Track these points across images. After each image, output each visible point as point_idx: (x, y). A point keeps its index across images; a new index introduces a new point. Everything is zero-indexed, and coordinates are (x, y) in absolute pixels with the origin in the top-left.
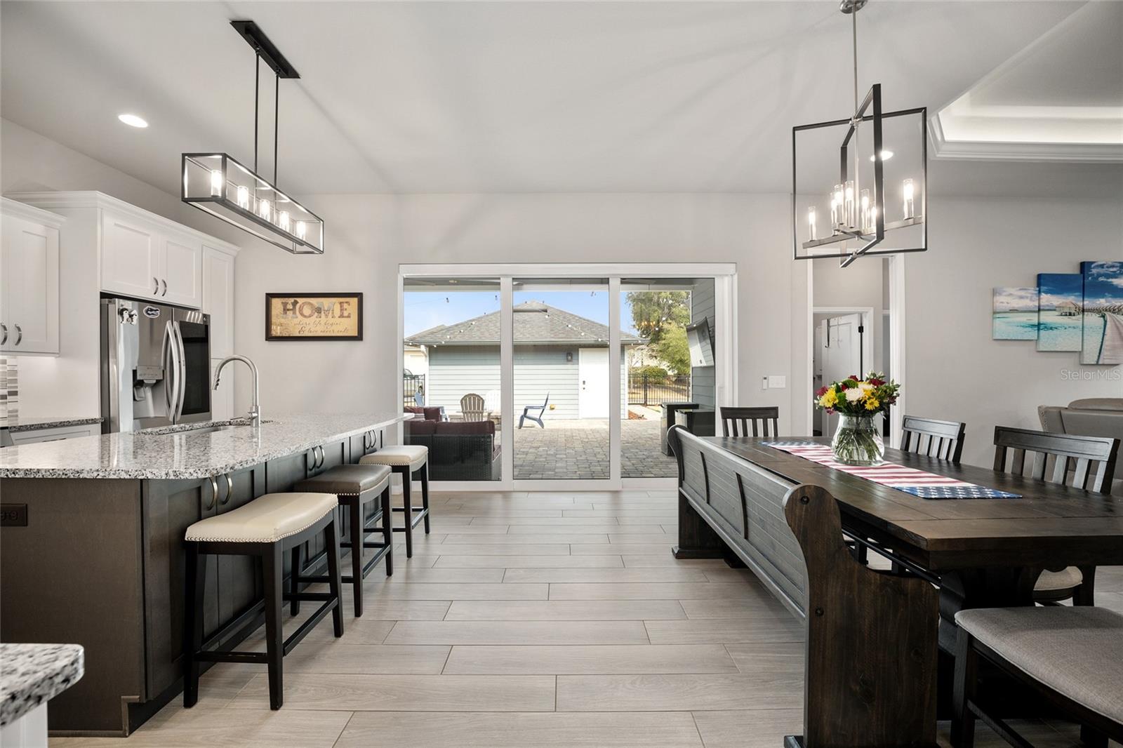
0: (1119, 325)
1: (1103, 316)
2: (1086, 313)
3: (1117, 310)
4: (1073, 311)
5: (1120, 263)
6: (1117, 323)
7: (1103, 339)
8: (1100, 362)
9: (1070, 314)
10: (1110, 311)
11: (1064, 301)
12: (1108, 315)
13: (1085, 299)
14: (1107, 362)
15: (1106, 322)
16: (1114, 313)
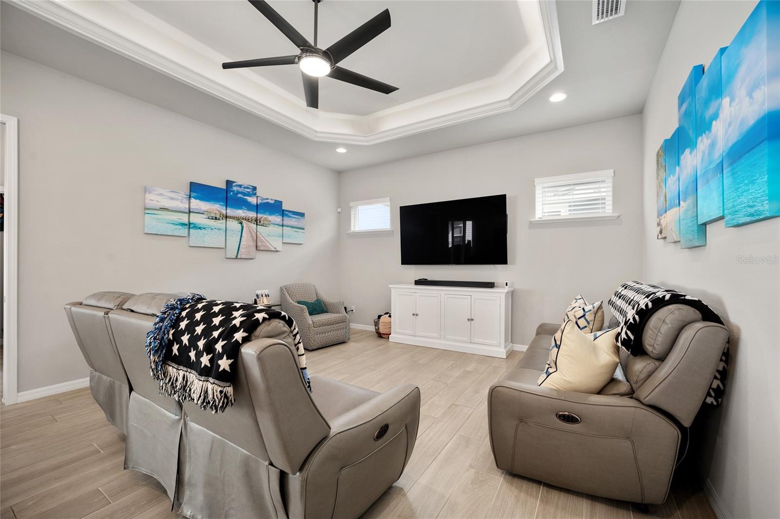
0: (251, 231)
1: (241, 223)
2: (228, 219)
3: (250, 220)
4: (218, 217)
5: (252, 186)
6: (251, 229)
7: (241, 240)
8: (239, 257)
9: (216, 219)
10: (246, 220)
11: (212, 207)
12: (244, 222)
13: (228, 208)
14: (243, 256)
15: (243, 227)
16: (249, 222)
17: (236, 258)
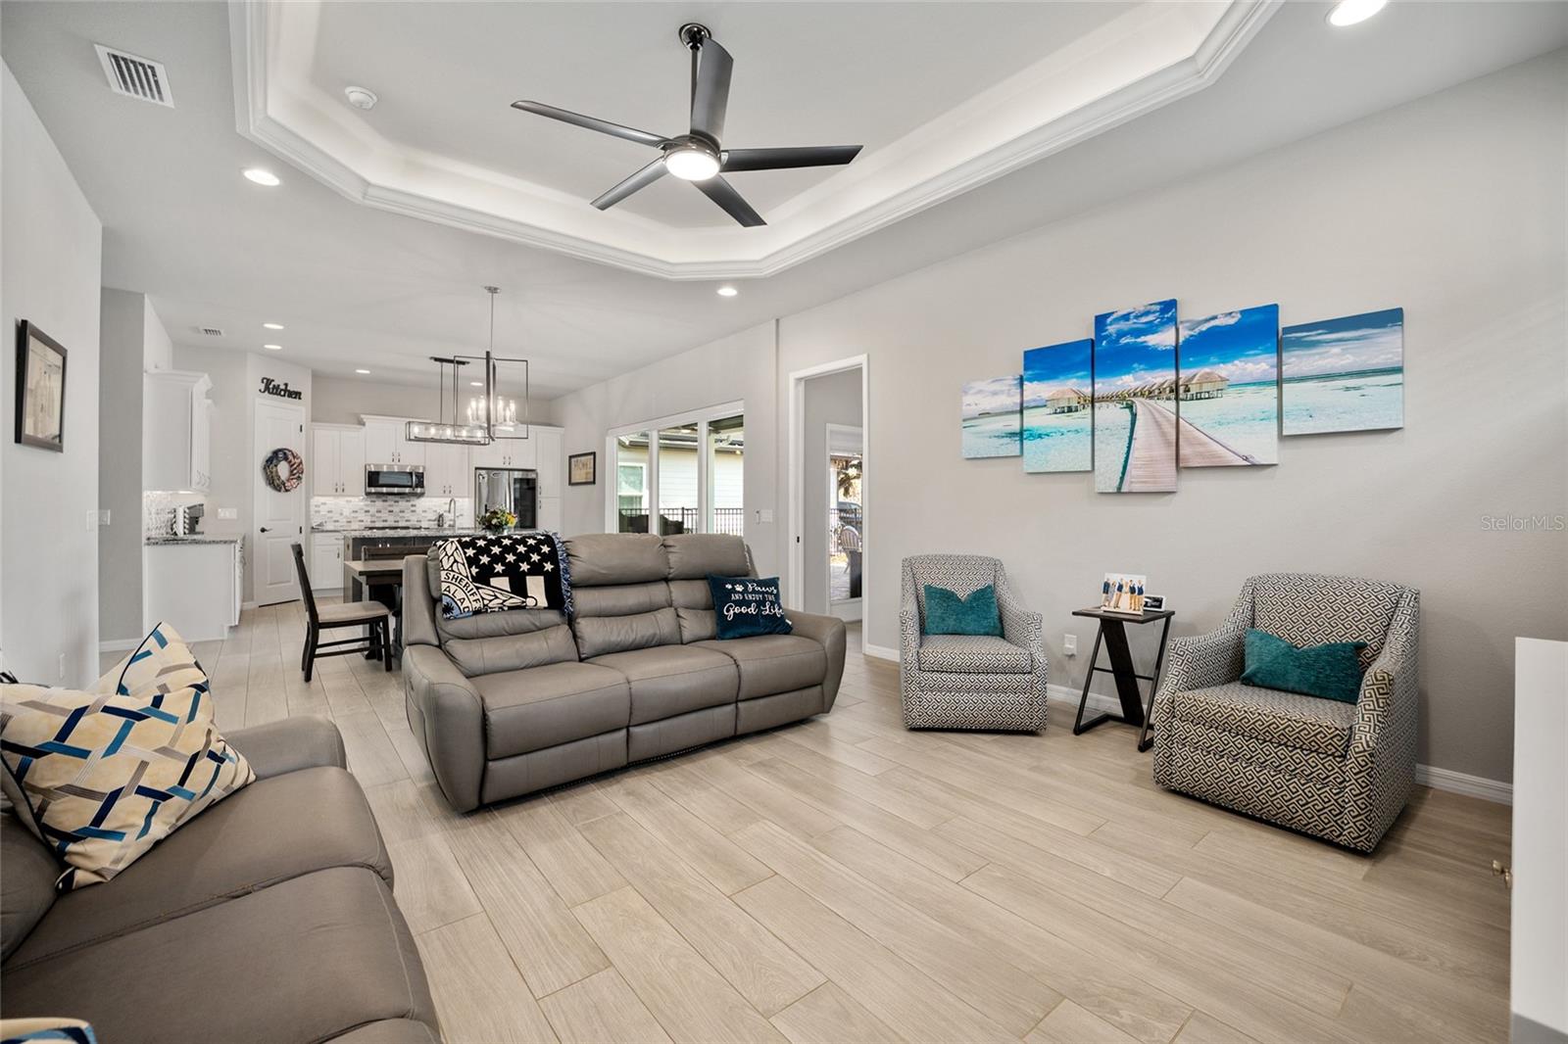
0: (1160, 419)
1: (1130, 407)
2: (1097, 405)
3: (1157, 392)
4: (1074, 404)
5: (1160, 303)
6: (1157, 415)
7: (1129, 448)
8: (1125, 489)
9: (1070, 410)
10: (1142, 395)
11: (1061, 388)
12: (1138, 402)
13: (1096, 380)
14: (1136, 488)
15: (1134, 416)
16: (1151, 398)
17: (1119, 492)
